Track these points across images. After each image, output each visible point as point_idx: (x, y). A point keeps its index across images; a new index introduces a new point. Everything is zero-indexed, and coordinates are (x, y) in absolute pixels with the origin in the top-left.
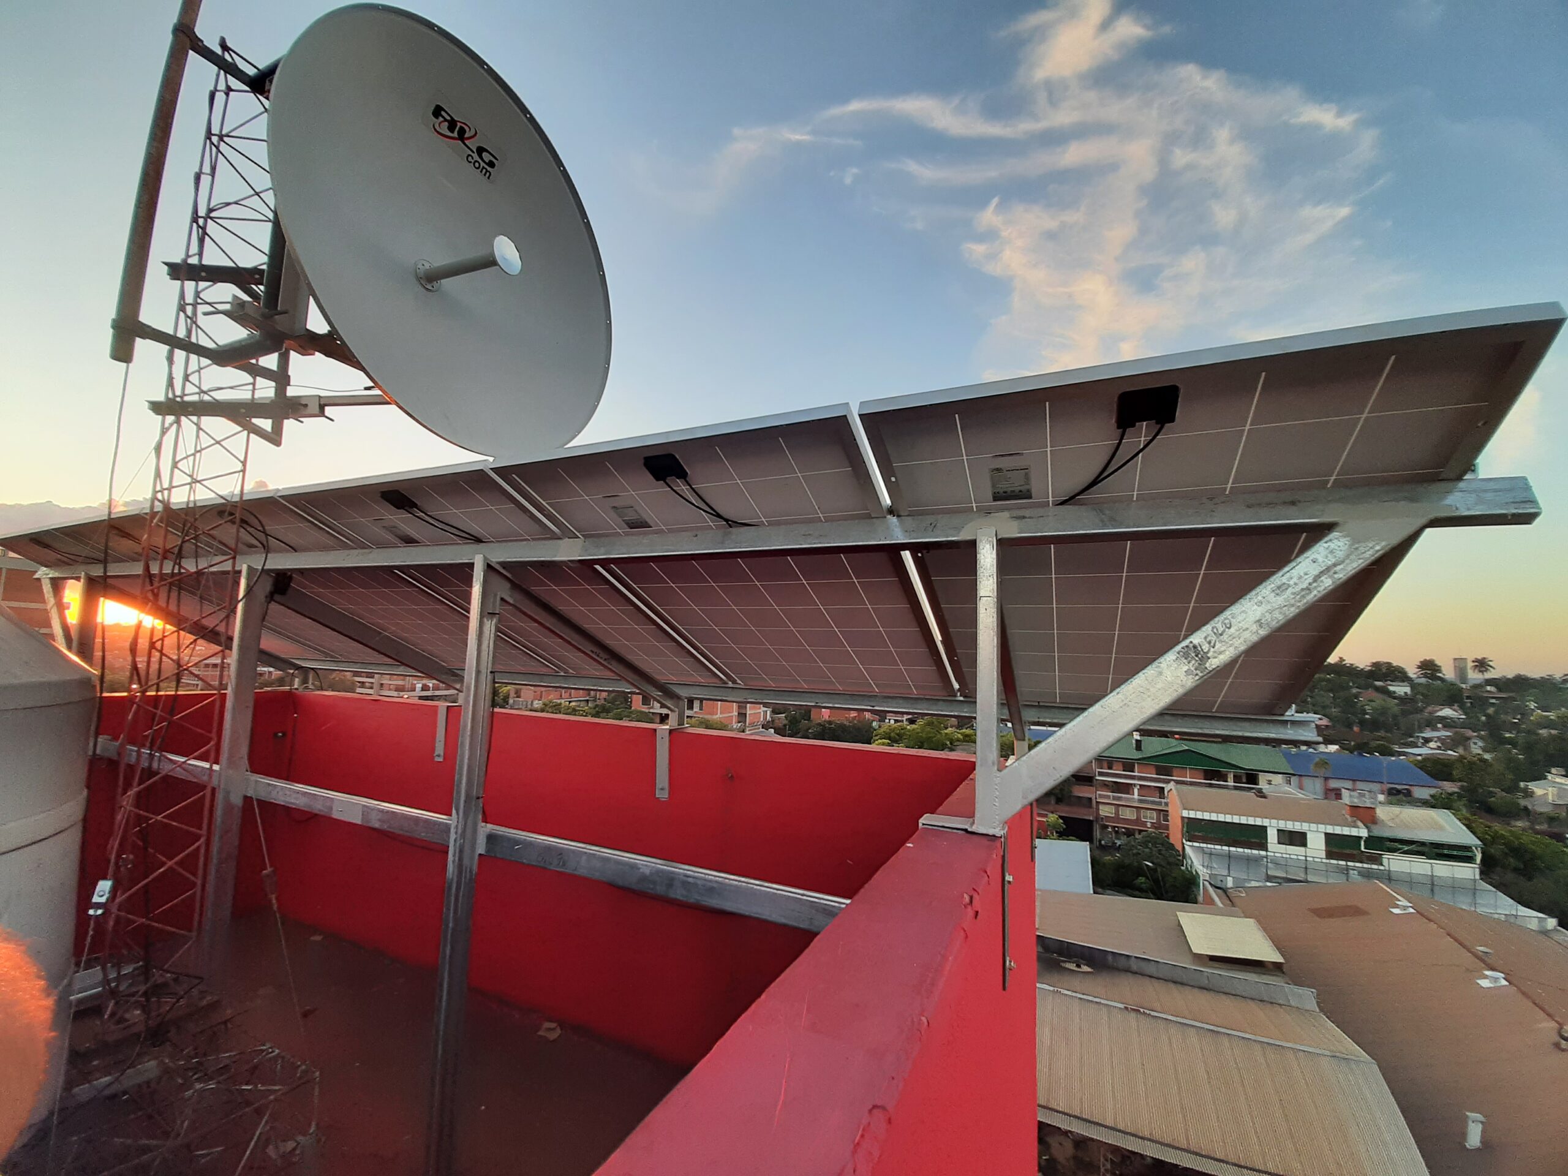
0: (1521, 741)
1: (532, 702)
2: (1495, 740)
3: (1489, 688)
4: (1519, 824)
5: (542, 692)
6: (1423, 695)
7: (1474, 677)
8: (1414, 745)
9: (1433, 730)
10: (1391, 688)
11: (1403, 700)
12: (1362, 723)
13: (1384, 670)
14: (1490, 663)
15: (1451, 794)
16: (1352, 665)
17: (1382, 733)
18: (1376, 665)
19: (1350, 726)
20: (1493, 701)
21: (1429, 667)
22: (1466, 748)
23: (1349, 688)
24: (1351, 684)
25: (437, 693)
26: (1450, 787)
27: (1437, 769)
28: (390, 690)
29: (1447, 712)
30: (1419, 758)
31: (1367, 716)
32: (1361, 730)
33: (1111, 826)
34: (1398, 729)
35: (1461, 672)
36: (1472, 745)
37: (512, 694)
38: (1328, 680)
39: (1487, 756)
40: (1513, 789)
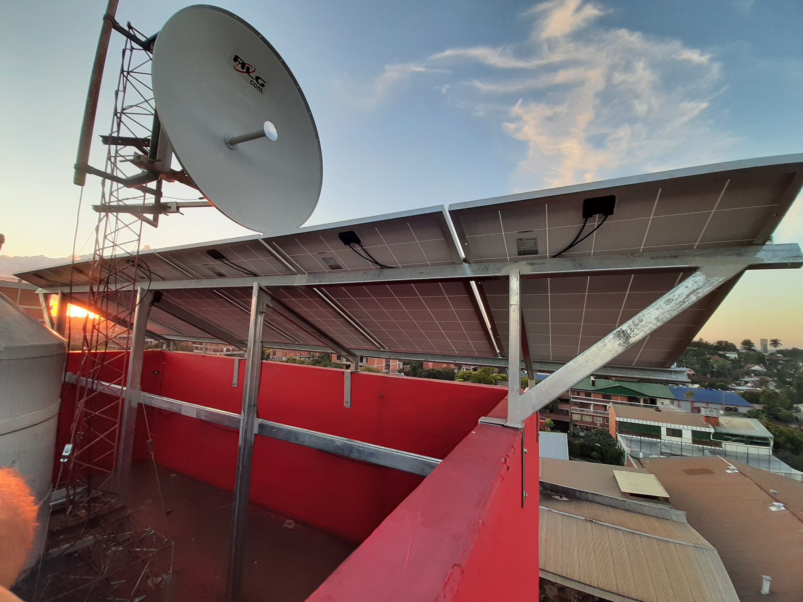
0: (794, 383)
1: (281, 358)
2: (781, 382)
3: (779, 355)
4: (794, 426)
5: (286, 353)
6: (744, 358)
7: (771, 349)
8: (739, 385)
9: (749, 377)
10: (727, 355)
11: (733, 361)
12: (712, 373)
13: (724, 345)
14: (780, 342)
15: (758, 411)
16: (707, 342)
17: (722, 378)
18: (720, 343)
19: (705, 375)
20: (781, 362)
21: (747, 344)
22: (767, 387)
23: (705, 355)
24: (706, 353)
25: (234, 353)
26: (758, 407)
27: (751, 398)
28: (210, 351)
29: (756, 368)
30: (742, 392)
31: (715, 370)
32: (711, 377)
33: (578, 425)
34: (731, 376)
35: (764, 345)
36: (770, 385)
37: (271, 353)
38: (694, 351)
39: (777, 391)
40: (790, 408)
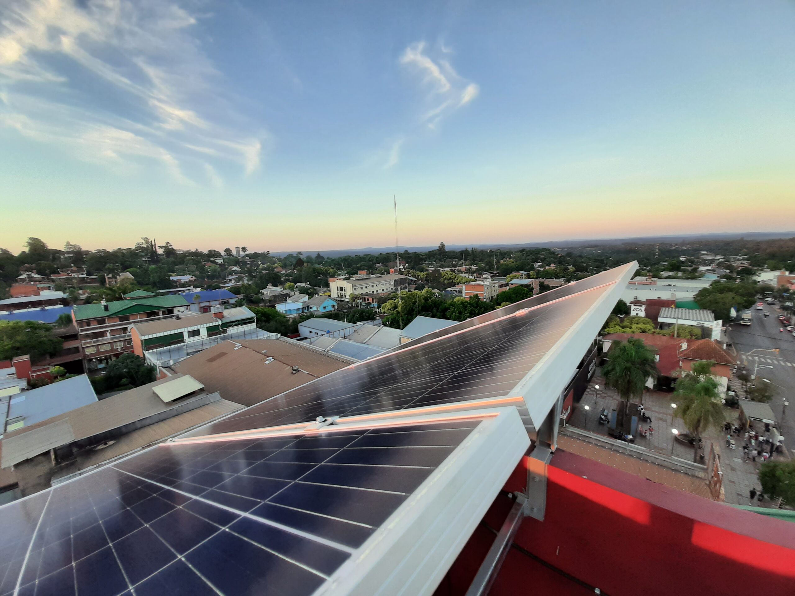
0: (258, 276)
2: (251, 277)
3: (247, 258)
4: (261, 305)
6: (227, 262)
7: (242, 253)
8: (226, 283)
9: (232, 276)
10: (217, 261)
11: (221, 265)
12: (208, 277)
13: (213, 253)
14: (247, 249)
15: (241, 299)
16: (201, 252)
17: (215, 280)
18: (210, 251)
19: (203, 278)
20: (248, 262)
21: (228, 251)
22: (243, 281)
23: (201, 262)
24: (202, 260)
26: (240, 296)
27: (236, 291)
29: (235, 268)
30: (229, 288)
31: (209, 274)
32: (208, 280)
33: (94, 358)
34: (221, 277)
35: (238, 252)
36: (244, 280)
38: (193, 260)
39: (250, 283)
40: (258, 293)
